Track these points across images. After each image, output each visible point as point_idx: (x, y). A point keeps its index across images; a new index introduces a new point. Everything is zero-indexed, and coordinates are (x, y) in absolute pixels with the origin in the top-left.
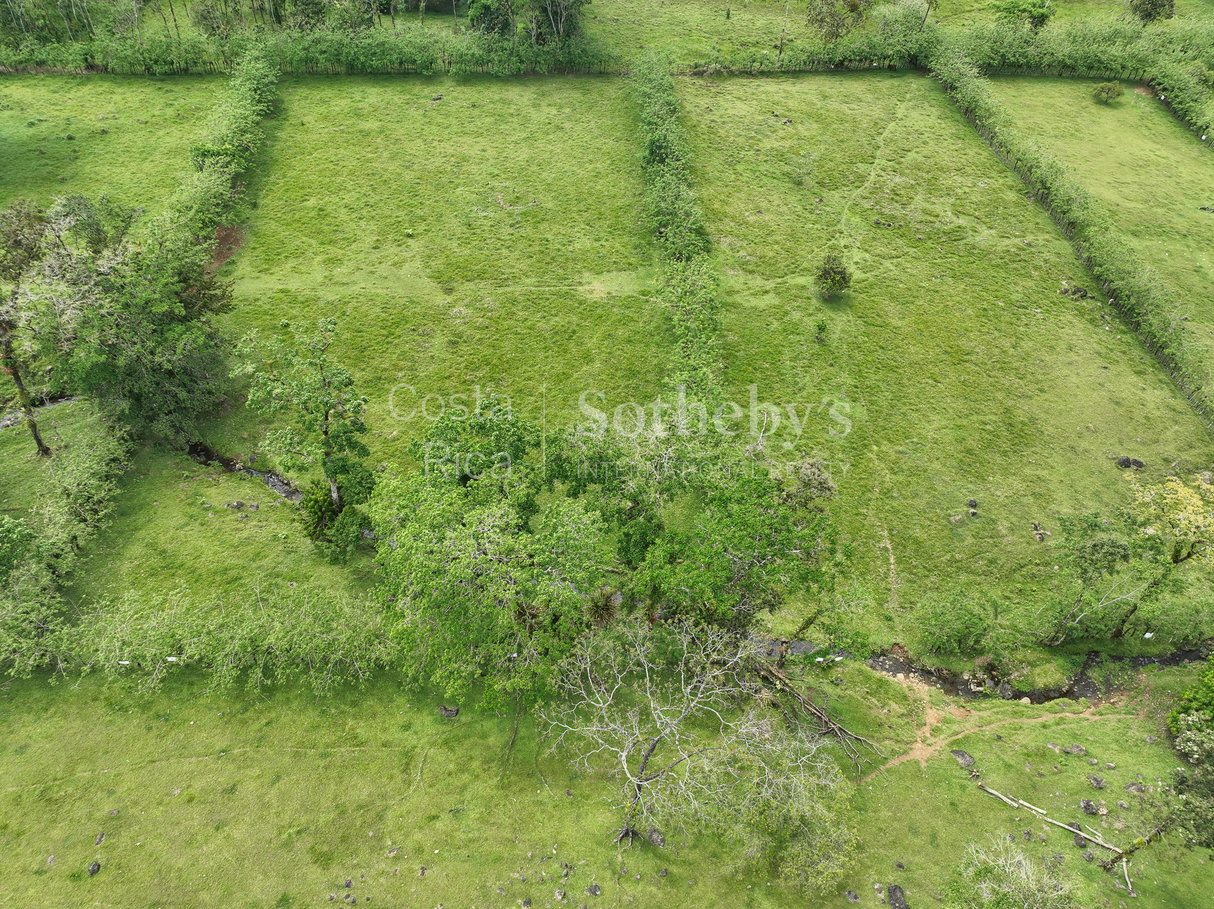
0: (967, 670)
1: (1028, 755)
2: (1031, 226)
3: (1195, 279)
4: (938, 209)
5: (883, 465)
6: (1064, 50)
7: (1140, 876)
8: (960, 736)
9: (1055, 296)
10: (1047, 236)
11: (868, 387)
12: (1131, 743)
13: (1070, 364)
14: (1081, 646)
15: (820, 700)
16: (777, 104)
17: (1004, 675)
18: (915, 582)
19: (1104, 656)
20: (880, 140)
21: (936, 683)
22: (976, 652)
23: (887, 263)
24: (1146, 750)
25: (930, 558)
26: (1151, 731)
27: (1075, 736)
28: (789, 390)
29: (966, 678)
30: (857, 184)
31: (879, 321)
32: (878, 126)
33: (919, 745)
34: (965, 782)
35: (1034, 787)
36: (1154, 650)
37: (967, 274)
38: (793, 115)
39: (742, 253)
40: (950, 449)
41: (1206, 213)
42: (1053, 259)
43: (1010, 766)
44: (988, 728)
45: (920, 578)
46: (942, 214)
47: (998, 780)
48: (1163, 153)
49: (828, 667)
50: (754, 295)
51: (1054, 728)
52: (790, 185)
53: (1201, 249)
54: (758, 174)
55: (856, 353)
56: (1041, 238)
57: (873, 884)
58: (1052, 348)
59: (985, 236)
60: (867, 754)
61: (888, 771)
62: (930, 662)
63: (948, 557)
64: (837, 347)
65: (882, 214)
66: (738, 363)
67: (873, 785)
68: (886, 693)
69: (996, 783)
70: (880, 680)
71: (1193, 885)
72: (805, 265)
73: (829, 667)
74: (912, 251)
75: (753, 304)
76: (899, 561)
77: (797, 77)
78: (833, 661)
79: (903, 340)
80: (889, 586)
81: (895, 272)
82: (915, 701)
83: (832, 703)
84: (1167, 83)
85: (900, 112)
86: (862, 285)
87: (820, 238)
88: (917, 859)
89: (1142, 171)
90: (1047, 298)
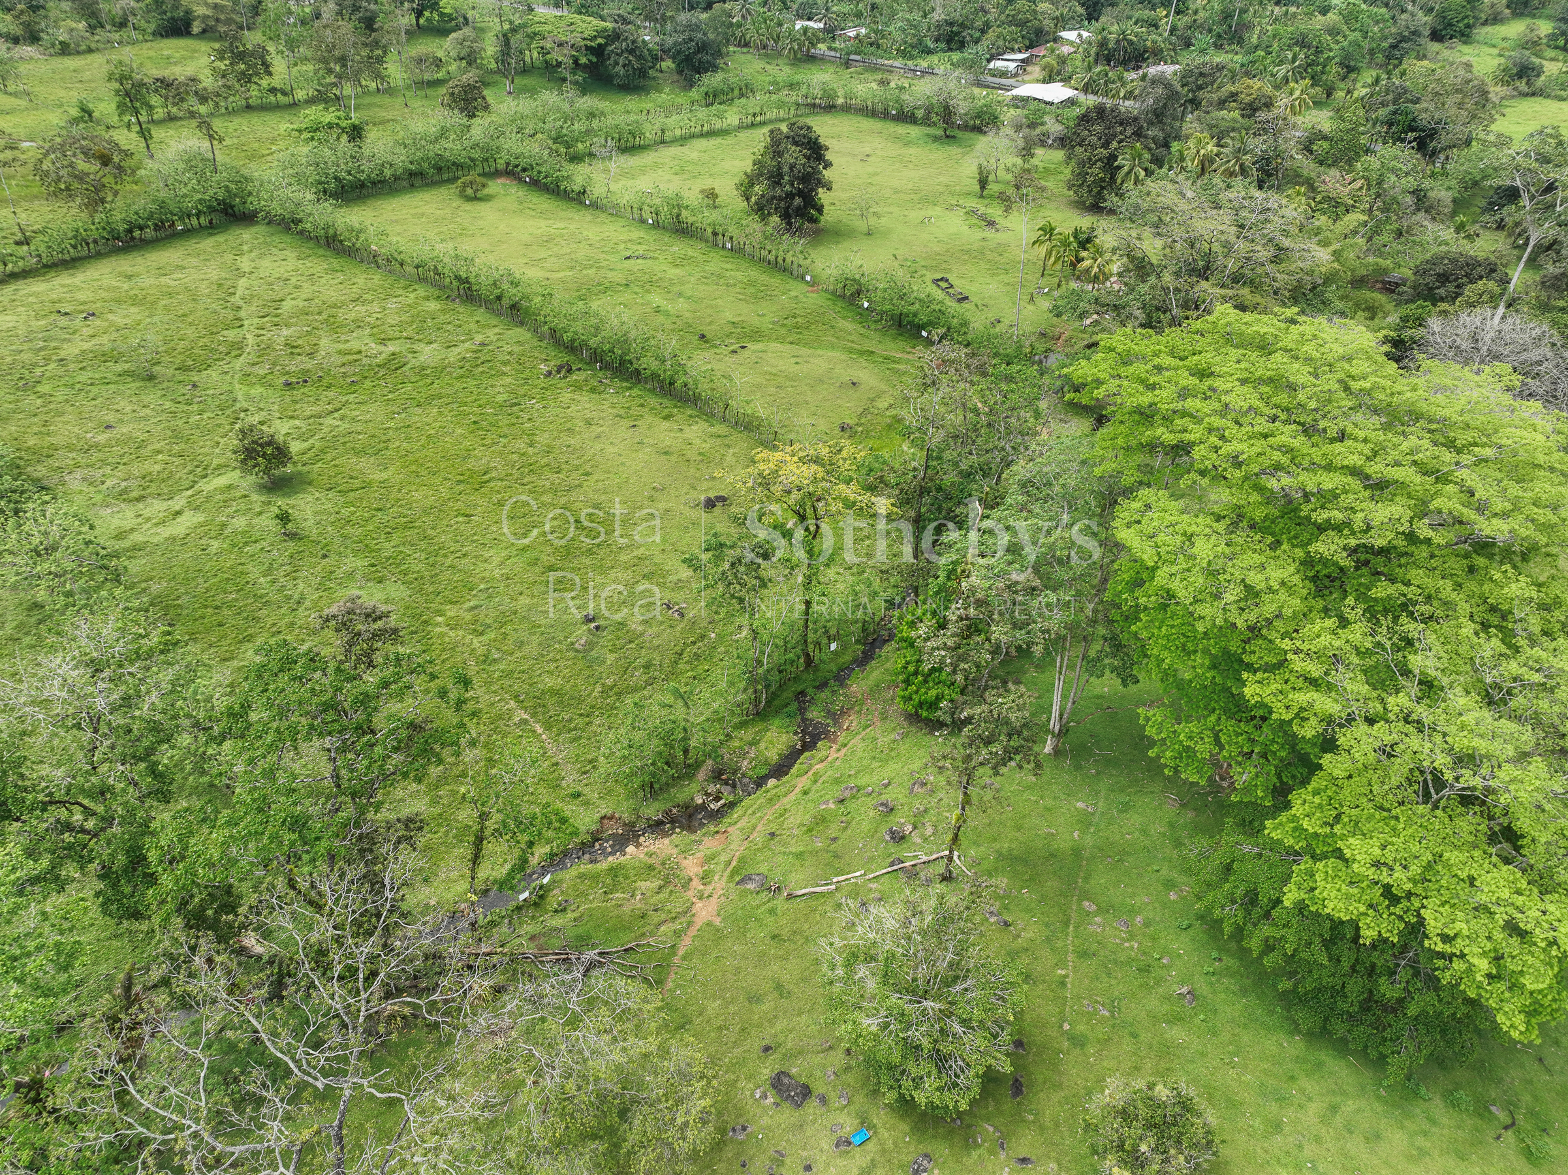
0: (694, 792)
1: (810, 830)
2: (473, 326)
3: (661, 319)
4: (355, 345)
5: (461, 633)
6: (402, 159)
7: (977, 862)
8: (734, 863)
9: (542, 382)
10: (496, 330)
11: (388, 559)
12: (886, 751)
13: (598, 437)
14: (785, 695)
15: (554, 941)
16: (60, 301)
17: (735, 772)
18: (580, 737)
19: (810, 691)
20: (236, 300)
21: (673, 829)
22: (690, 769)
23: (329, 421)
24: (903, 747)
25: (581, 702)
26: (894, 729)
27: (837, 781)
28: (283, 611)
29: (700, 801)
30: (234, 353)
31: (357, 483)
32: (225, 290)
33: (699, 905)
34: (770, 904)
35: (836, 856)
36: (847, 658)
37: (433, 397)
38: (92, 308)
39: (109, 483)
40: (529, 576)
41: (632, 261)
42: (517, 349)
43: (802, 853)
44: (755, 834)
45: (583, 730)
46: (363, 348)
47: (800, 876)
48: (561, 225)
49: (539, 900)
50: (163, 522)
51: (814, 788)
52: (138, 384)
53: (648, 291)
54: (78, 386)
55: (349, 529)
56: (492, 334)
57: (752, 1095)
58: (570, 430)
59: (428, 354)
60: (650, 958)
61: (684, 958)
62: (653, 811)
63: (599, 688)
64: (320, 534)
65: (288, 373)
66: (185, 612)
67: (678, 986)
68: (627, 878)
69: (799, 881)
70: (611, 869)
71: (1018, 835)
72: (216, 462)
73: (541, 897)
74: (351, 398)
75: (166, 534)
76: (548, 726)
77: (74, 267)
78: (541, 887)
79: (399, 490)
80: (554, 760)
81: (344, 426)
82: (664, 864)
83: (571, 933)
84: (523, 163)
85: (245, 264)
86: (310, 454)
87: (219, 426)
88: (778, 1027)
89: (551, 245)
90: (535, 386)
